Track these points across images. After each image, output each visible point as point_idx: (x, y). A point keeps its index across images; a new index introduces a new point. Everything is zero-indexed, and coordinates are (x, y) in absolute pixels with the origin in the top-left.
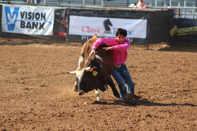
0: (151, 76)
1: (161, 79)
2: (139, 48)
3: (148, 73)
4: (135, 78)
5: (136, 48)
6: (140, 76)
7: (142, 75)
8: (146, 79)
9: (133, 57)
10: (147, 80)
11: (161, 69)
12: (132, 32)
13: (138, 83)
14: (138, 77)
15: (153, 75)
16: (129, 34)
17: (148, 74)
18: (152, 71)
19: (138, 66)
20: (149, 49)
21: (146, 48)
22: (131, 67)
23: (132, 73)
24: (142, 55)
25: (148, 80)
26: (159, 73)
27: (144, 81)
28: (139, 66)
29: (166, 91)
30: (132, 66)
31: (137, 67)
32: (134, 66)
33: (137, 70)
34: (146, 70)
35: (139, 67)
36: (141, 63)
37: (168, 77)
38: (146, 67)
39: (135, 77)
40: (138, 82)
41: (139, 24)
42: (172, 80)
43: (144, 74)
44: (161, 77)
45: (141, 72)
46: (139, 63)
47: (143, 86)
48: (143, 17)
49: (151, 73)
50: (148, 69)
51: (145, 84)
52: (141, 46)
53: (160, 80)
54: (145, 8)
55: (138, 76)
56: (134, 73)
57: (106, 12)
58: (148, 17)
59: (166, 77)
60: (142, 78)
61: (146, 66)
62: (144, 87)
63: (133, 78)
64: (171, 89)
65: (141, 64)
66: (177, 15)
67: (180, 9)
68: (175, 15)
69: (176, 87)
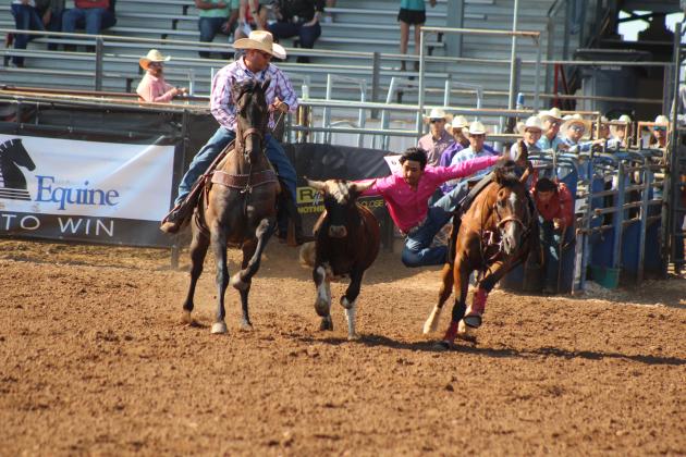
0: (188, 376)
1: (225, 388)
2: (140, 262)
3: (176, 362)
4: (120, 384)
5: (128, 261)
6: (142, 375)
7: (149, 369)
8: (167, 388)
9: (116, 297)
10: (169, 393)
11: (229, 347)
12: (112, 193)
13: (132, 402)
14: (132, 381)
15: (195, 372)
16: (102, 203)
17: (173, 368)
18: (192, 355)
19: (134, 335)
20: (181, 265)
21: (168, 262)
22: (107, 339)
23: (110, 363)
24: (150, 290)
25: (174, 392)
26: (219, 365)
27: (156, 396)
28: (137, 334)
29: (245, 436)
30: (110, 332)
31: (128, 339)
32: (119, 333)
33: (129, 348)
34: (166, 350)
35: (140, 337)
36: (147, 322)
37: (257, 379)
38: (167, 340)
39: (122, 379)
40: (133, 398)
41: (142, 164)
42: (268, 395)
43: (156, 365)
44: (227, 381)
45: (146, 357)
46: (139, 322)
47: (151, 416)
48: (160, 134)
49: (185, 366)
50: (175, 347)
51: (160, 407)
52: (148, 251)
53: (222, 392)
54: (167, 100)
55: (132, 375)
56: (119, 360)
57: (8, 112)
58: (179, 135)
59: (248, 380)
60: (148, 385)
61: (167, 335)
62: (156, 419)
63: (116, 382)
64: (267, 430)
65: (146, 324)
66: (297, 129)
67: (306, 108)
68: (290, 129)
69: (287, 424)
